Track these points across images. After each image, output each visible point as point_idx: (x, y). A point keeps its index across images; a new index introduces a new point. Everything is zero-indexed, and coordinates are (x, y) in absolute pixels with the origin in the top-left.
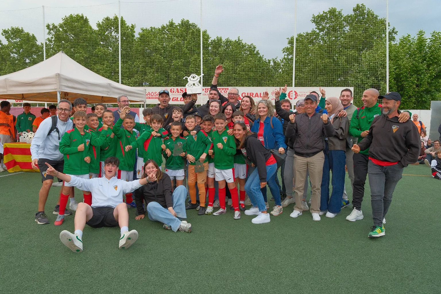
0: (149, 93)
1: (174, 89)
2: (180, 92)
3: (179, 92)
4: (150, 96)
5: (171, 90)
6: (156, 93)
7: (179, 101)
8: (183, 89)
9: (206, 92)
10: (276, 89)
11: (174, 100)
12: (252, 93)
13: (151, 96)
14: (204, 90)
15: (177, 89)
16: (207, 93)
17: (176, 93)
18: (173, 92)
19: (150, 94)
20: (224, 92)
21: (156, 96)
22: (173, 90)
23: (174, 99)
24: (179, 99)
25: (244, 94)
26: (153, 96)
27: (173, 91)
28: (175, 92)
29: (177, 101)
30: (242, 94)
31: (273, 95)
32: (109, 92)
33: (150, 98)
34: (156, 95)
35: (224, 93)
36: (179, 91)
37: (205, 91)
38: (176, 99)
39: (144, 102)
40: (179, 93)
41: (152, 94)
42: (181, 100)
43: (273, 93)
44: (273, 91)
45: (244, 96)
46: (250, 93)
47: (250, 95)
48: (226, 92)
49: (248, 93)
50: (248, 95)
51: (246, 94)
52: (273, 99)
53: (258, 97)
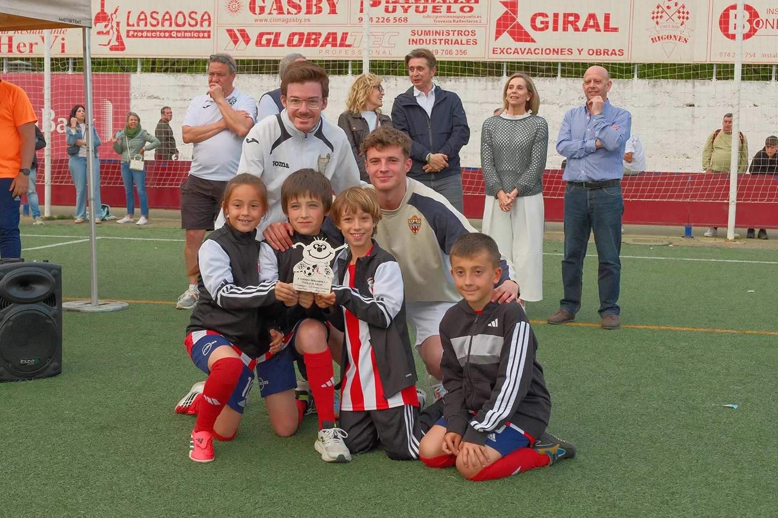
0: (167, 17)
2: (289, 13)
3: (285, 11)
4: (171, 25)
5: (253, 2)
7: (283, 46)
9: (390, 10)
11: (264, 42)
12: (571, 15)
13: (174, 28)
14: (384, 4)
16: (391, 16)
17: (270, 13)
18: (260, 14)
19: (171, 19)
21: (196, 24)
22: (259, 2)
23: (265, 37)
24: (283, 40)
25: (539, 19)
26: (184, 24)
27: (262, 9)
28: (267, 10)
29: (276, 43)
30: (533, 20)
31: (657, 23)
33: (171, 37)
34: (193, 22)
35: (462, 14)
37: (387, 10)
38: (272, 37)
39: (84, 28)
40: (286, 16)
41: (180, 20)
42: (290, 43)
43: (660, 15)
44: (658, 7)
45: (543, 26)
46: (566, 16)
47: (566, 23)
48: (468, 12)
49: (556, 15)
50: (556, 22)
51: (550, 20)
52: (657, 39)
53: (598, 30)
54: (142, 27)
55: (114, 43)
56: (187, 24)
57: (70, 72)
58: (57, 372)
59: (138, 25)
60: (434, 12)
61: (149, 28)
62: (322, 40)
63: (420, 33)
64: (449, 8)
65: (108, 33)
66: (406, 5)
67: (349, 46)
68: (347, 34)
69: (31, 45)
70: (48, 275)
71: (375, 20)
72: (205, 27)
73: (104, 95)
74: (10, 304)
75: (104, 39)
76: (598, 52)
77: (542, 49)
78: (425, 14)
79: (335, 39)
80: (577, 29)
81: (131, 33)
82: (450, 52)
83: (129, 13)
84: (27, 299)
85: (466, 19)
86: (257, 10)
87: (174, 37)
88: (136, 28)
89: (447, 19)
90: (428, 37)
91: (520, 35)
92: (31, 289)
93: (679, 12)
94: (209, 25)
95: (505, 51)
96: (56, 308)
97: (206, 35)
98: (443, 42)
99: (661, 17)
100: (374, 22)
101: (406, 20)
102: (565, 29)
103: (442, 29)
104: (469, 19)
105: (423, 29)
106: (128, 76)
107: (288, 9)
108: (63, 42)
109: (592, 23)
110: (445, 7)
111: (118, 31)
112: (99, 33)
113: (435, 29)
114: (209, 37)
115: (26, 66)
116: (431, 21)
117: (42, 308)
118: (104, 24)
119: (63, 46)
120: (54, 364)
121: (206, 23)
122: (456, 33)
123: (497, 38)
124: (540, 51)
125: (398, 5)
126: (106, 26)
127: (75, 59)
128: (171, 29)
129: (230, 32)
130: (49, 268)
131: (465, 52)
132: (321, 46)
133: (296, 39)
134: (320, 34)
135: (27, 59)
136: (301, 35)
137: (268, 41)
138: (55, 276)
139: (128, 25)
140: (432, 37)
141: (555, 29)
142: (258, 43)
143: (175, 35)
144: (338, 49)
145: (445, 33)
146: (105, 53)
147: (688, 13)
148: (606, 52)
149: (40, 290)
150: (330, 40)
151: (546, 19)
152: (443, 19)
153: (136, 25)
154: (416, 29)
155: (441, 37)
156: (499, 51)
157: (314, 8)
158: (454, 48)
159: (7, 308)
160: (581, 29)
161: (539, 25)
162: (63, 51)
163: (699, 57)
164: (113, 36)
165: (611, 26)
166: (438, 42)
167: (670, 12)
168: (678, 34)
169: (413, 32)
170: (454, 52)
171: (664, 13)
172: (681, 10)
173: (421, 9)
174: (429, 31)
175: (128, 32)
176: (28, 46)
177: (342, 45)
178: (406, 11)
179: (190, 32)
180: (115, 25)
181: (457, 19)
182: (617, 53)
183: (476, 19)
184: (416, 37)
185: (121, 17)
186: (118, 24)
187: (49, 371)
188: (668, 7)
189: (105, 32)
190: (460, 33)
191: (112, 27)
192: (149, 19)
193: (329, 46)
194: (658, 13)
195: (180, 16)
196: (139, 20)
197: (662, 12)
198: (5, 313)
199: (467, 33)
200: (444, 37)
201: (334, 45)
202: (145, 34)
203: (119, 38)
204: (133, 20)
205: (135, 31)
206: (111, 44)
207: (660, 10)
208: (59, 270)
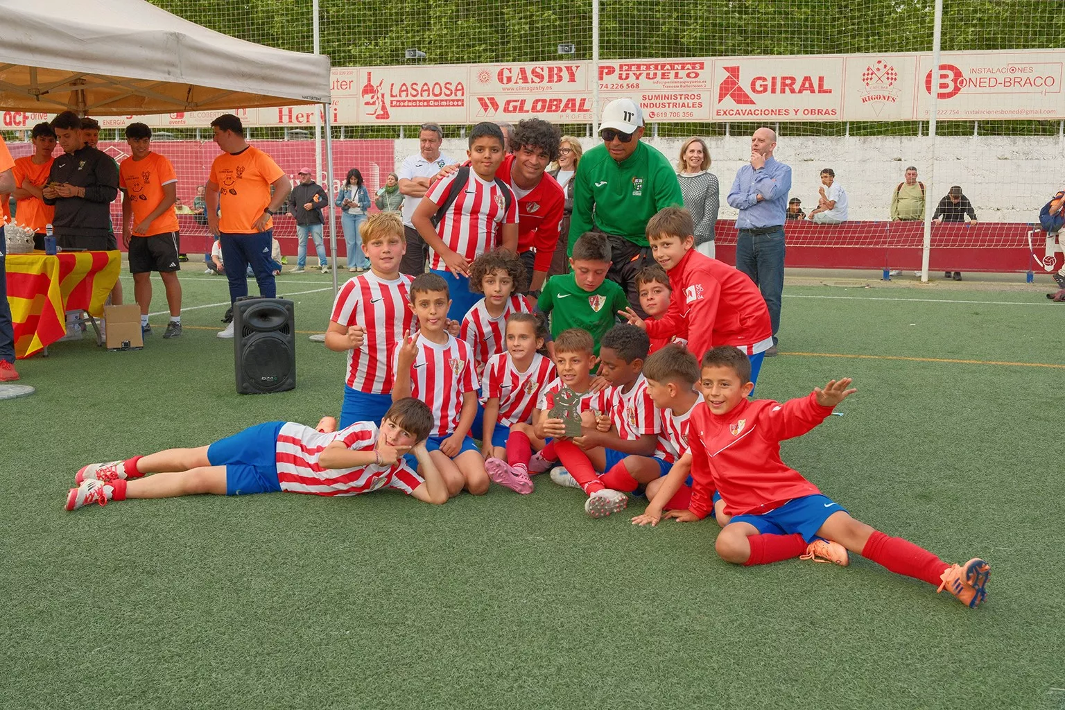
0: (426, 88)
1: (510, 70)
2: (533, 82)
3: (530, 81)
4: (429, 96)
5: (501, 73)
6: (448, 86)
7: (528, 111)
8: (542, 69)
9: (624, 77)
10: (879, 62)
11: (511, 108)
12: (787, 78)
13: (432, 97)
14: (617, 72)
15: (523, 71)
16: (625, 83)
17: (516, 82)
18: (507, 83)
19: (429, 89)
20: (688, 75)
21: (451, 94)
22: (506, 73)
24: (528, 106)
25: (758, 83)
27: (509, 79)
28: (513, 80)
29: (521, 110)
30: (753, 84)
31: (868, 84)
32: (173, 65)
33: (429, 105)
34: (448, 92)
35: (689, 79)
36: (530, 76)
38: (518, 104)
39: (324, 104)
40: (530, 85)
41: (437, 91)
42: (534, 109)
43: (869, 77)
44: (868, 70)
45: (762, 89)
46: (784, 79)
47: (784, 85)
48: (695, 77)
49: (774, 79)
50: (774, 84)
51: (769, 83)
52: (867, 99)
53: (813, 91)
54: (403, 98)
55: (380, 112)
56: (443, 94)
57: (342, 139)
58: (291, 388)
59: (400, 96)
60: (662, 78)
61: (410, 98)
62: (562, 105)
63: (650, 98)
64: (676, 75)
65: (374, 103)
66: (638, 73)
67: (586, 111)
68: (584, 100)
69: (308, 116)
70: (284, 309)
71: (610, 86)
72: (459, 96)
73: (372, 159)
74: (252, 332)
75: (371, 109)
76: (813, 112)
77: (761, 111)
78: (655, 80)
79: (574, 105)
80: (793, 91)
81: (394, 103)
82: (678, 114)
83: (392, 85)
84: (264, 328)
85: (692, 84)
86: (505, 80)
87: (432, 106)
88: (398, 98)
89: (675, 84)
90: (658, 102)
91: (741, 98)
92: (270, 320)
93: (888, 74)
94: (463, 95)
95: (727, 113)
96: (289, 335)
97: (460, 103)
98: (671, 105)
99: (871, 79)
100: (609, 88)
101: (638, 86)
102: (783, 91)
103: (670, 93)
104: (694, 84)
105: (654, 94)
106: (392, 142)
107: (532, 79)
108: (336, 112)
109: (807, 85)
110: (673, 73)
111: (383, 102)
112: (367, 104)
113: (663, 94)
114: (463, 105)
115: (305, 134)
116: (659, 86)
117: (278, 335)
118: (371, 95)
119: (336, 115)
120: (289, 381)
121: (459, 93)
122: (683, 97)
123: (720, 101)
124: (759, 112)
125: (631, 73)
126: (372, 97)
127: (346, 127)
128: (428, 98)
129: (481, 100)
130: (284, 303)
131: (691, 114)
132: (562, 111)
133: (539, 106)
134: (560, 101)
135: (306, 128)
136: (544, 101)
137: (515, 108)
138: (288, 310)
139: (392, 96)
140: (661, 102)
141: (773, 91)
142: (506, 110)
143: (433, 104)
144: (576, 113)
145: (673, 97)
146: (373, 121)
147: (896, 74)
148: (820, 112)
149: (276, 321)
150: (570, 106)
151: (765, 83)
152: (671, 85)
153: (398, 95)
154: (647, 94)
155: (669, 101)
156: (722, 113)
157: (555, 77)
158: (681, 110)
159: (250, 335)
160: (797, 90)
161: (758, 88)
162: (336, 121)
163: (906, 116)
164: (378, 106)
165: (825, 87)
166: (667, 105)
167: (879, 74)
168: (886, 94)
169: (644, 98)
170: (682, 114)
171: (874, 75)
172: (890, 72)
173: (651, 76)
174: (659, 96)
175: (392, 102)
176: (305, 117)
177: (579, 110)
178: (637, 78)
179: (446, 101)
180: (380, 96)
181: (683, 85)
182: (831, 112)
183: (700, 84)
184: (647, 102)
185: (385, 89)
186: (383, 95)
187: (285, 386)
188: (878, 69)
189: (371, 102)
190: (687, 97)
191: (378, 98)
192: (410, 90)
193: (569, 111)
194: (868, 74)
195: (437, 86)
196: (401, 91)
197: (872, 74)
198: (248, 339)
199: (693, 97)
200: (673, 101)
201: (573, 110)
202: (406, 104)
203: (384, 108)
204: (396, 91)
205: (397, 101)
206: (377, 114)
207: (870, 72)
208: (292, 304)
